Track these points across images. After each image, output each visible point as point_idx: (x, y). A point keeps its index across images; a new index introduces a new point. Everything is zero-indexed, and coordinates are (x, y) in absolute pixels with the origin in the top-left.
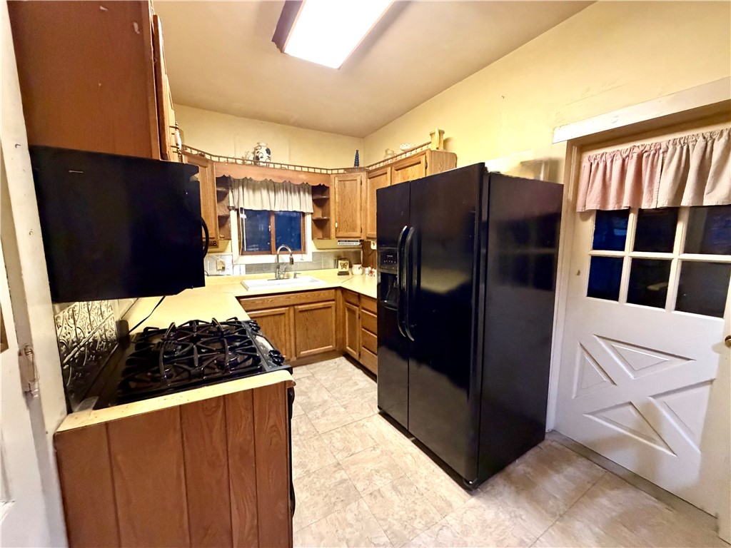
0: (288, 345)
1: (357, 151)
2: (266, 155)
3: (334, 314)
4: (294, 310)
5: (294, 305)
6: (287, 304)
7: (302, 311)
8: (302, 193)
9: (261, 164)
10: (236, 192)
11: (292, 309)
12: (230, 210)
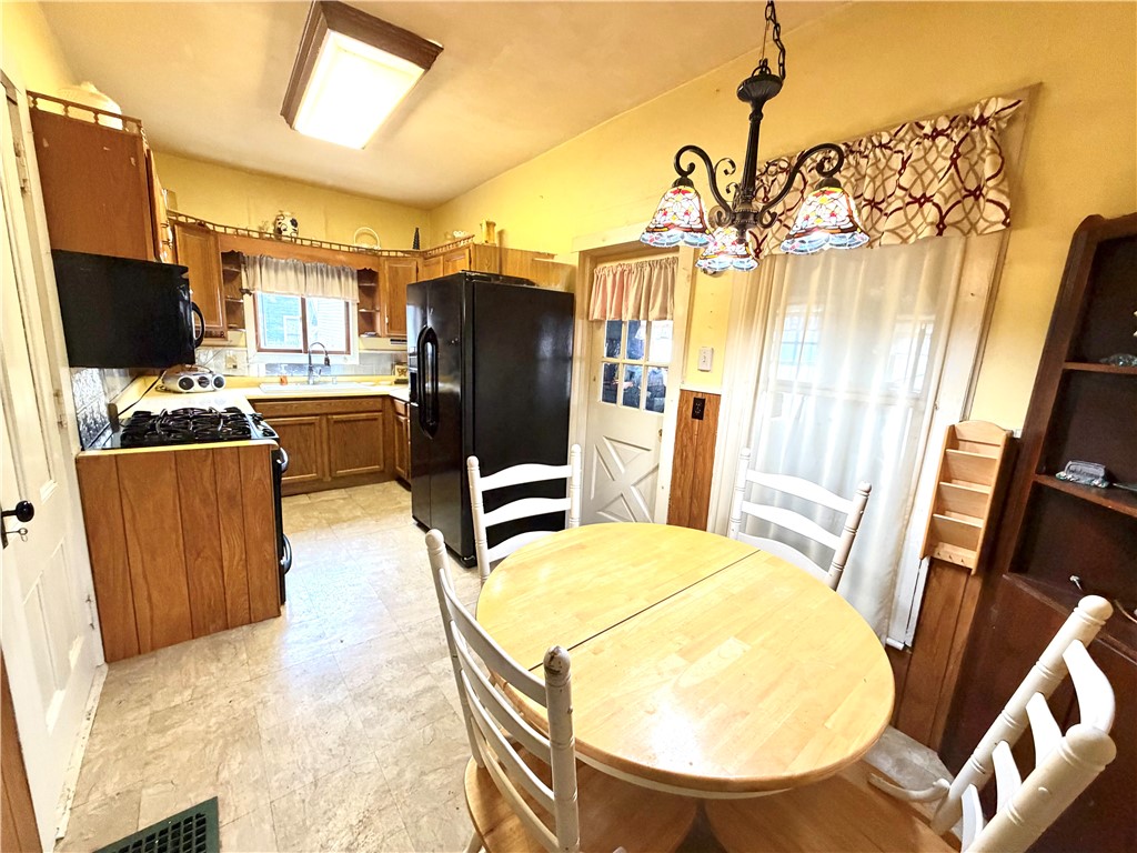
0: (319, 460)
1: (417, 229)
2: (290, 228)
3: (381, 427)
4: (328, 420)
5: (327, 414)
6: (317, 412)
7: (336, 422)
8: (343, 278)
9: (284, 238)
10: (250, 271)
11: (324, 418)
12: (243, 294)
